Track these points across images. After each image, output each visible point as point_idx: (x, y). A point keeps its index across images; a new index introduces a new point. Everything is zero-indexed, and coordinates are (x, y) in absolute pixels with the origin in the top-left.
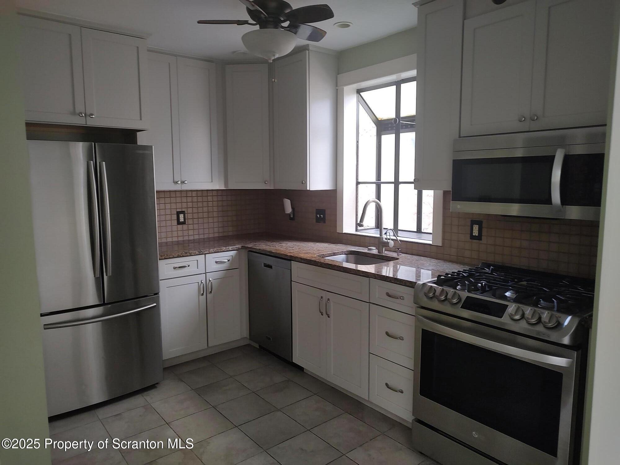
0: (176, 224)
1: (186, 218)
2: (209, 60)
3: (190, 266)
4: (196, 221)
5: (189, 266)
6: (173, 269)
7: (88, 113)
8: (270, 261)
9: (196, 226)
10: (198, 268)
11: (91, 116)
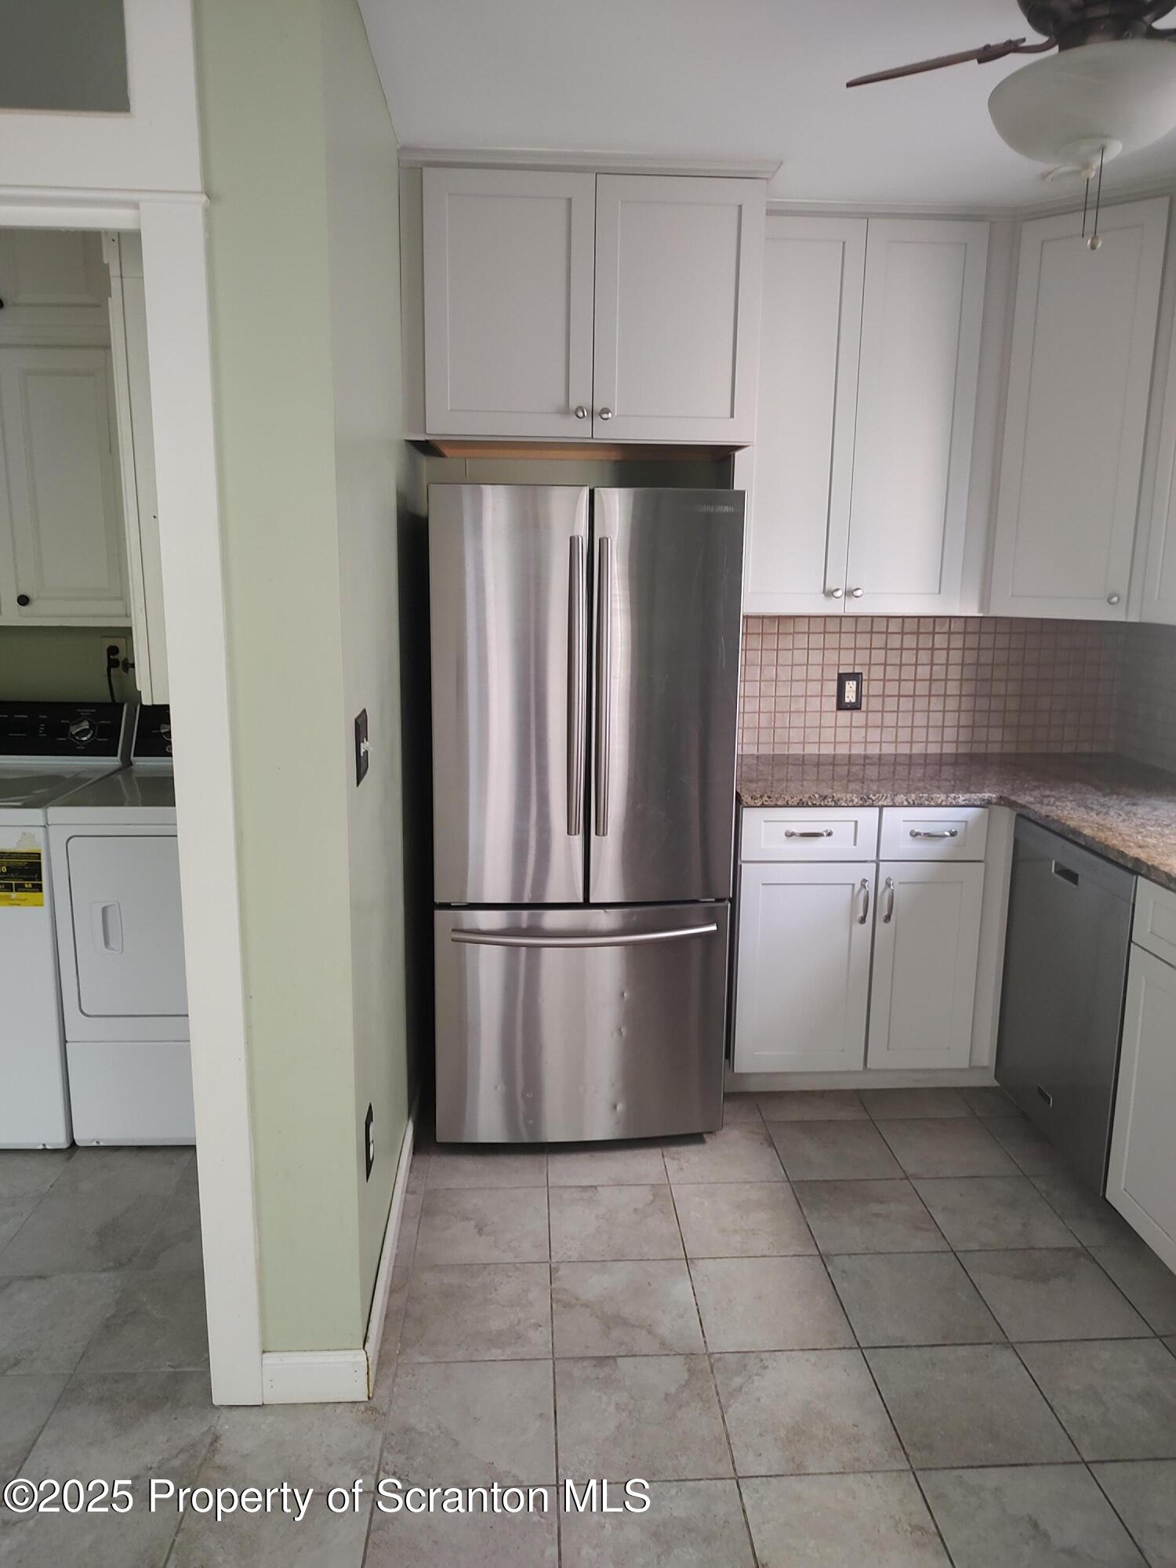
0: (835, 709)
1: (864, 692)
2: (969, 215)
3: (834, 835)
4: (891, 704)
5: (829, 834)
6: (785, 837)
7: (598, 408)
8: (1076, 859)
9: (890, 719)
10: (855, 844)
11: (605, 416)
